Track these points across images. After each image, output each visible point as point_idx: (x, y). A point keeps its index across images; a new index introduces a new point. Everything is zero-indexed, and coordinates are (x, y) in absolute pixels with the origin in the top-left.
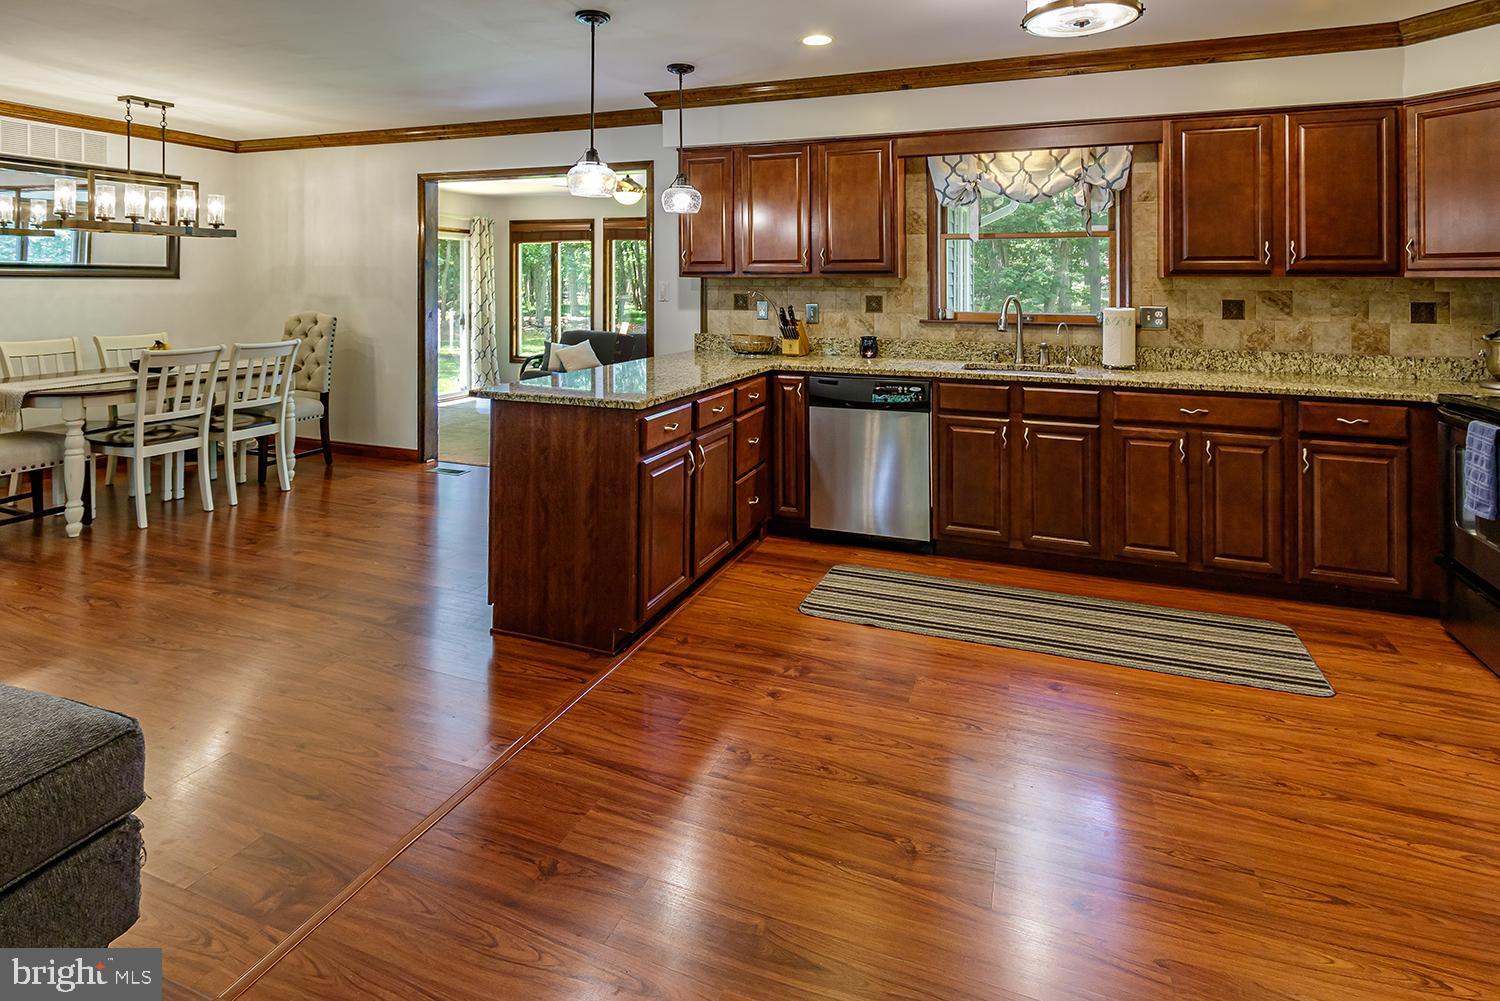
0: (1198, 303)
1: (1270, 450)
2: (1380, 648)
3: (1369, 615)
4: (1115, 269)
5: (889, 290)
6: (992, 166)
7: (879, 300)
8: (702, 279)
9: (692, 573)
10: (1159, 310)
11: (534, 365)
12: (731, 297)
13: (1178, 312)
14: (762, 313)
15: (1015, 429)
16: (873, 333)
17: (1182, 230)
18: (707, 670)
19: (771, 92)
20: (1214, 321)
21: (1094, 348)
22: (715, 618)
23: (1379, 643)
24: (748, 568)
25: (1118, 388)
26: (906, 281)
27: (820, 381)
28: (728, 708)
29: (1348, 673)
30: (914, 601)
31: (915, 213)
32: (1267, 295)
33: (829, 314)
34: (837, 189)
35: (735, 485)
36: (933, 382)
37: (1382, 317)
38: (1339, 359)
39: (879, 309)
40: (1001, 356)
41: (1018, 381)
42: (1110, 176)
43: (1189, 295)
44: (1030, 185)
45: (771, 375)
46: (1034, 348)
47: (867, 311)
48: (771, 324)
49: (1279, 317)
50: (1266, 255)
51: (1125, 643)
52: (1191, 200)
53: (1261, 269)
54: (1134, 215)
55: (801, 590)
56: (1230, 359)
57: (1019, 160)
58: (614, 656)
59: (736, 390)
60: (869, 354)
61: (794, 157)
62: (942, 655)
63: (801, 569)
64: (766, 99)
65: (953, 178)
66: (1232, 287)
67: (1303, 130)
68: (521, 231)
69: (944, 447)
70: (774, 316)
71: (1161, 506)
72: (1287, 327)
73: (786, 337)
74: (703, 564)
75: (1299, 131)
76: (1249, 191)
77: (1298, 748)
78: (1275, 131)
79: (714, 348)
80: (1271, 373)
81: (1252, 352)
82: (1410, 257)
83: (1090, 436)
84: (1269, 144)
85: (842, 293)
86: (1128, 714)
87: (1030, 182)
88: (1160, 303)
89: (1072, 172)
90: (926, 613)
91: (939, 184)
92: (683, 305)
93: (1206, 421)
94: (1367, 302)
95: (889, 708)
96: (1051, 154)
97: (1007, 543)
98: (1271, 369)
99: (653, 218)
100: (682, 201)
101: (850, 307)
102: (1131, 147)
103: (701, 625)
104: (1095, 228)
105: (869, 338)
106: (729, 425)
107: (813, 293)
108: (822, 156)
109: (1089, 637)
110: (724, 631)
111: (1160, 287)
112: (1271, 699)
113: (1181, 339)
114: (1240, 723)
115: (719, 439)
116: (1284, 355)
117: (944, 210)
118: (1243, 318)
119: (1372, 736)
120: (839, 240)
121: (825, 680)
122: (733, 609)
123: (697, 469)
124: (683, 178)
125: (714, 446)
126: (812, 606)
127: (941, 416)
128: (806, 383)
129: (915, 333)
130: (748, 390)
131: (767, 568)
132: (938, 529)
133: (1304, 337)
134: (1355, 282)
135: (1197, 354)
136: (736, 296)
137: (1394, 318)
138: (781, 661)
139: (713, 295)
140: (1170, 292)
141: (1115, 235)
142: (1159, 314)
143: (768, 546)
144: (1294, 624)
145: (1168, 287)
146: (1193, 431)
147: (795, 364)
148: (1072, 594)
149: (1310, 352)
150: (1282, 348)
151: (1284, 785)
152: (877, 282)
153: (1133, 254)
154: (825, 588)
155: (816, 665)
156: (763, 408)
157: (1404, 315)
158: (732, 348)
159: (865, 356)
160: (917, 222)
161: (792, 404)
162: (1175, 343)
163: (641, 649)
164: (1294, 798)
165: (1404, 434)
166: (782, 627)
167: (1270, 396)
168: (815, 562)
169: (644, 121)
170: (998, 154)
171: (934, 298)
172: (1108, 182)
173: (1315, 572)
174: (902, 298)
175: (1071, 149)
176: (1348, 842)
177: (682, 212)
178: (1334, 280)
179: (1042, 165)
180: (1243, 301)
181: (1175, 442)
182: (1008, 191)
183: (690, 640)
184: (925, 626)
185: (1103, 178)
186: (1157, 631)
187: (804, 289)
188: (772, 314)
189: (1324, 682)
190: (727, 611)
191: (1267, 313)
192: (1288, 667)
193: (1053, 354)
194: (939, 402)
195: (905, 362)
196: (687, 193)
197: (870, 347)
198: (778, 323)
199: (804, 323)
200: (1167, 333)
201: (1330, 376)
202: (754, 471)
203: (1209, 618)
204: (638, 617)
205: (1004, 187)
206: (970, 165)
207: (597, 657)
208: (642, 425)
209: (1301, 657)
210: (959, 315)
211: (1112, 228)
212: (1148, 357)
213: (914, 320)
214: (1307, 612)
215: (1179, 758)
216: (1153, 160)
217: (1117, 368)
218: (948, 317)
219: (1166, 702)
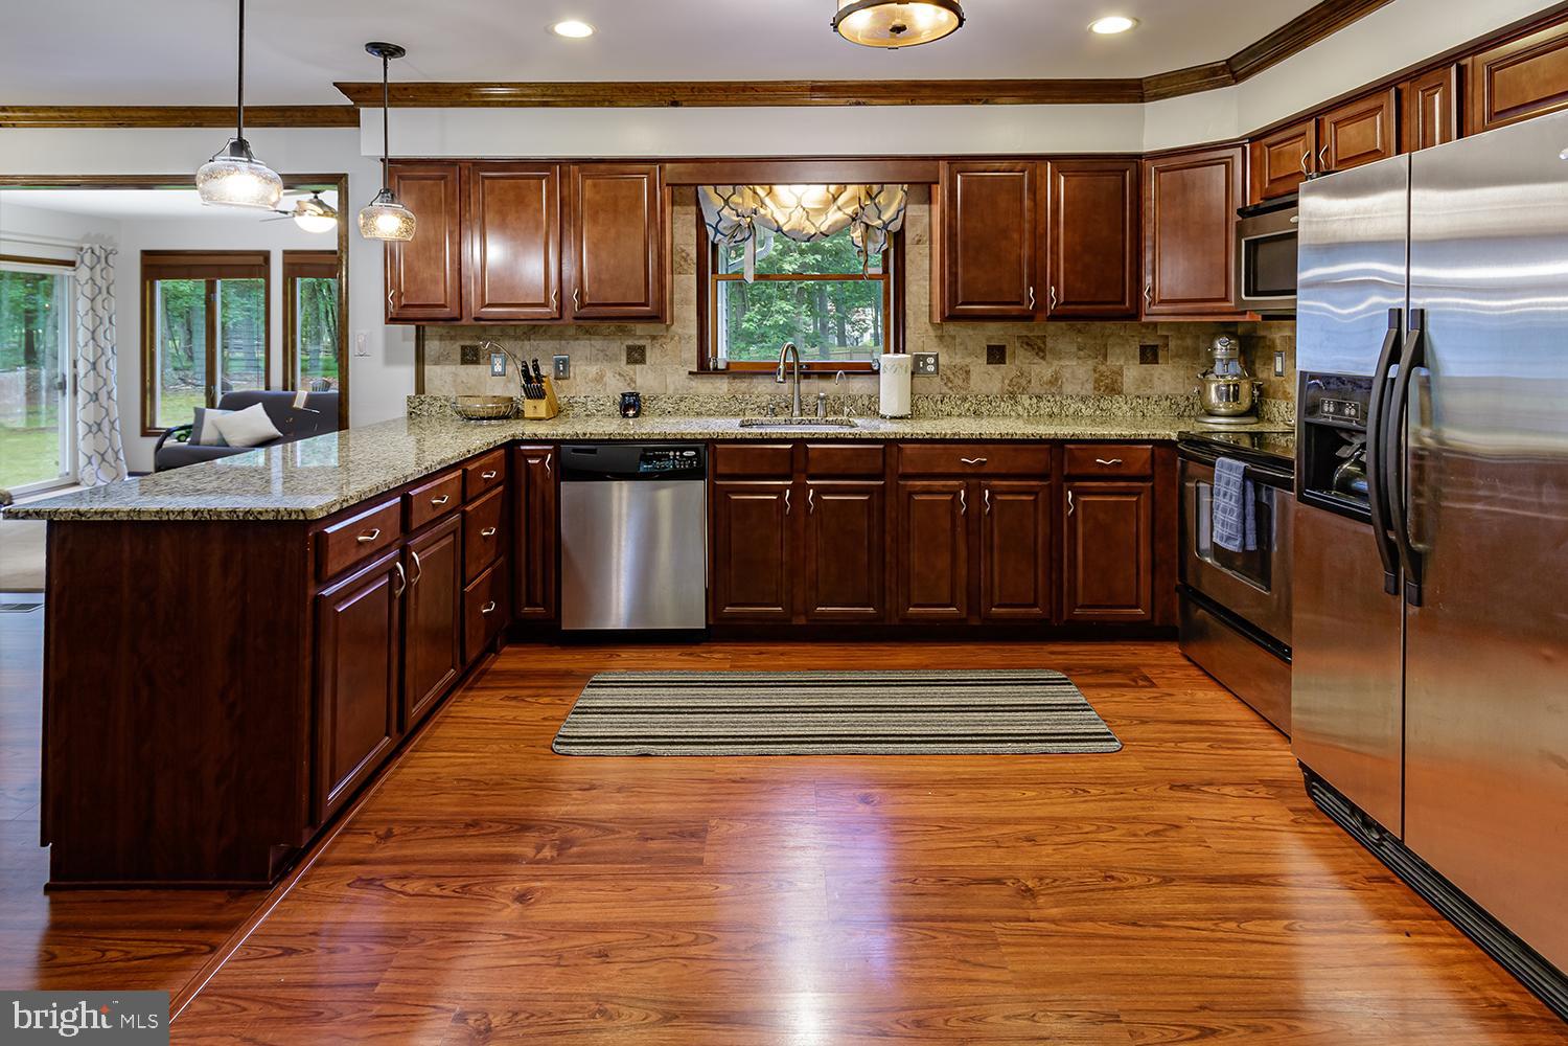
0: (966, 349)
1: (1040, 495)
2: (1141, 683)
3: (1121, 647)
4: (889, 313)
5: (654, 338)
6: (767, 201)
7: (642, 350)
8: (418, 328)
9: (401, 727)
10: (931, 356)
11: (178, 438)
12: (456, 347)
13: (947, 357)
14: (498, 368)
15: (799, 491)
16: (634, 389)
17: (956, 274)
18: (421, 878)
19: (510, 95)
20: (979, 365)
21: (870, 397)
22: (435, 787)
23: (1137, 678)
24: (481, 697)
25: (904, 440)
26: (673, 327)
27: (575, 450)
28: (452, 936)
29: (1123, 718)
30: (693, 710)
31: (683, 251)
32: (1026, 340)
33: (583, 368)
34: (594, 219)
35: (463, 594)
36: (710, 443)
37: (1118, 359)
38: (1083, 400)
39: (642, 361)
40: (777, 409)
41: (802, 438)
42: (886, 217)
43: (958, 340)
44: (808, 223)
45: (512, 446)
46: (811, 400)
47: (628, 363)
48: (509, 381)
49: (1035, 361)
50: (1030, 301)
51: (925, 723)
52: (965, 244)
53: (1026, 314)
54: (907, 257)
55: (554, 719)
56: (994, 404)
57: (796, 196)
58: (271, 887)
59: (465, 471)
60: (631, 412)
61: (540, 178)
62: (734, 782)
63: (551, 687)
64: (503, 104)
65: (726, 212)
66: (994, 332)
67: (1062, 178)
68: (157, 265)
69: (721, 518)
70: (514, 371)
71: (943, 562)
72: (1042, 370)
73: (529, 397)
74: (415, 712)
75: (1059, 178)
76: (1016, 236)
77: (1112, 823)
78: (1038, 178)
79: (433, 413)
80: (1029, 416)
81: (1013, 396)
82: (1147, 303)
83: (875, 494)
84: (1033, 190)
85: (598, 343)
86: (947, 819)
87: (808, 219)
88: (931, 348)
89: (849, 211)
90: (709, 724)
91: (710, 219)
92: (390, 359)
93: (985, 470)
94: (1105, 346)
95: (678, 880)
96: (828, 189)
97: (791, 621)
98: (1029, 412)
99: (347, 248)
100: (390, 224)
101: (610, 358)
102: (905, 187)
103: (413, 800)
104: (871, 271)
105: (631, 394)
106: (456, 517)
107: (563, 342)
108: (575, 179)
109: (888, 723)
110: (447, 805)
111: (932, 333)
112: (1069, 765)
113: (950, 385)
114: (1053, 804)
115: (440, 539)
116: (1039, 397)
117: (715, 247)
118: (1004, 363)
119: (1164, 791)
120: (595, 279)
121: (594, 854)
122: (461, 764)
123: (409, 584)
124: (390, 193)
125: (434, 549)
126: (569, 741)
127: (718, 483)
128: (557, 453)
129: (683, 387)
130: (481, 469)
131: (506, 693)
132: (715, 613)
133: (1055, 381)
134: (1096, 327)
135: (965, 399)
136: (463, 348)
137: (1127, 359)
138: (532, 837)
139: (432, 346)
140: (941, 338)
141: (889, 278)
142: (931, 360)
143: (509, 660)
144: (1066, 669)
145: (939, 332)
146: (974, 481)
147: (542, 430)
148: (861, 669)
149: (1061, 394)
150: (1037, 391)
151: (1112, 878)
152: (640, 328)
153: (907, 299)
154: (584, 711)
155: (579, 832)
156: (500, 488)
157: (1134, 357)
158: (459, 413)
159: (625, 416)
160: (686, 261)
161: (539, 481)
162: (945, 390)
163: (318, 864)
164: (1127, 893)
165: (1149, 472)
166: (530, 780)
167: (1041, 441)
168: (568, 674)
169: (333, 122)
170: (775, 187)
171: (705, 347)
172: (884, 222)
173: (1077, 611)
174: (669, 347)
175: (848, 186)
176: (1189, 940)
177: (389, 238)
178: (1079, 324)
179: (820, 202)
180: (1004, 347)
181: (956, 494)
182: (785, 229)
183: (396, 831)
184: (711, 744)
185: (879, 218)
186: (951, 702)
187: (552, 338)
188: (510, 369)
189: (1109, 734)
190: (452, 769)
191: (1025, 358)
192: (1076, 723)
193: (833, 407)
194: (715, 466)
195: (672, 420)
196: (395, 212)
197: (631, 405)
198: (519, 380)
199: (552, 377)
200: (937, 379)
201: (1077, 416)
202: (489, 570)
203: (993, 675)
204: (312, 821)
205: (781, 223)
206: (745, 199)
207: (242, 894)
208: (321, 538)
209: (1081, 707)
210: (731, 365)
211: (886, 270)
212: (923, 405)
213: (681, 372)
214: (1073, 653)
215: (1009, 868)
216: (924, 203)
217: (895, 418)
218: (719, 367)
219: (979, 793)
